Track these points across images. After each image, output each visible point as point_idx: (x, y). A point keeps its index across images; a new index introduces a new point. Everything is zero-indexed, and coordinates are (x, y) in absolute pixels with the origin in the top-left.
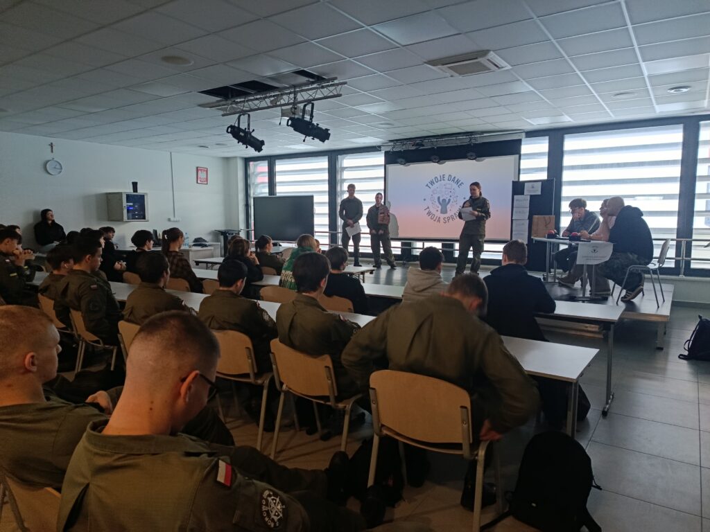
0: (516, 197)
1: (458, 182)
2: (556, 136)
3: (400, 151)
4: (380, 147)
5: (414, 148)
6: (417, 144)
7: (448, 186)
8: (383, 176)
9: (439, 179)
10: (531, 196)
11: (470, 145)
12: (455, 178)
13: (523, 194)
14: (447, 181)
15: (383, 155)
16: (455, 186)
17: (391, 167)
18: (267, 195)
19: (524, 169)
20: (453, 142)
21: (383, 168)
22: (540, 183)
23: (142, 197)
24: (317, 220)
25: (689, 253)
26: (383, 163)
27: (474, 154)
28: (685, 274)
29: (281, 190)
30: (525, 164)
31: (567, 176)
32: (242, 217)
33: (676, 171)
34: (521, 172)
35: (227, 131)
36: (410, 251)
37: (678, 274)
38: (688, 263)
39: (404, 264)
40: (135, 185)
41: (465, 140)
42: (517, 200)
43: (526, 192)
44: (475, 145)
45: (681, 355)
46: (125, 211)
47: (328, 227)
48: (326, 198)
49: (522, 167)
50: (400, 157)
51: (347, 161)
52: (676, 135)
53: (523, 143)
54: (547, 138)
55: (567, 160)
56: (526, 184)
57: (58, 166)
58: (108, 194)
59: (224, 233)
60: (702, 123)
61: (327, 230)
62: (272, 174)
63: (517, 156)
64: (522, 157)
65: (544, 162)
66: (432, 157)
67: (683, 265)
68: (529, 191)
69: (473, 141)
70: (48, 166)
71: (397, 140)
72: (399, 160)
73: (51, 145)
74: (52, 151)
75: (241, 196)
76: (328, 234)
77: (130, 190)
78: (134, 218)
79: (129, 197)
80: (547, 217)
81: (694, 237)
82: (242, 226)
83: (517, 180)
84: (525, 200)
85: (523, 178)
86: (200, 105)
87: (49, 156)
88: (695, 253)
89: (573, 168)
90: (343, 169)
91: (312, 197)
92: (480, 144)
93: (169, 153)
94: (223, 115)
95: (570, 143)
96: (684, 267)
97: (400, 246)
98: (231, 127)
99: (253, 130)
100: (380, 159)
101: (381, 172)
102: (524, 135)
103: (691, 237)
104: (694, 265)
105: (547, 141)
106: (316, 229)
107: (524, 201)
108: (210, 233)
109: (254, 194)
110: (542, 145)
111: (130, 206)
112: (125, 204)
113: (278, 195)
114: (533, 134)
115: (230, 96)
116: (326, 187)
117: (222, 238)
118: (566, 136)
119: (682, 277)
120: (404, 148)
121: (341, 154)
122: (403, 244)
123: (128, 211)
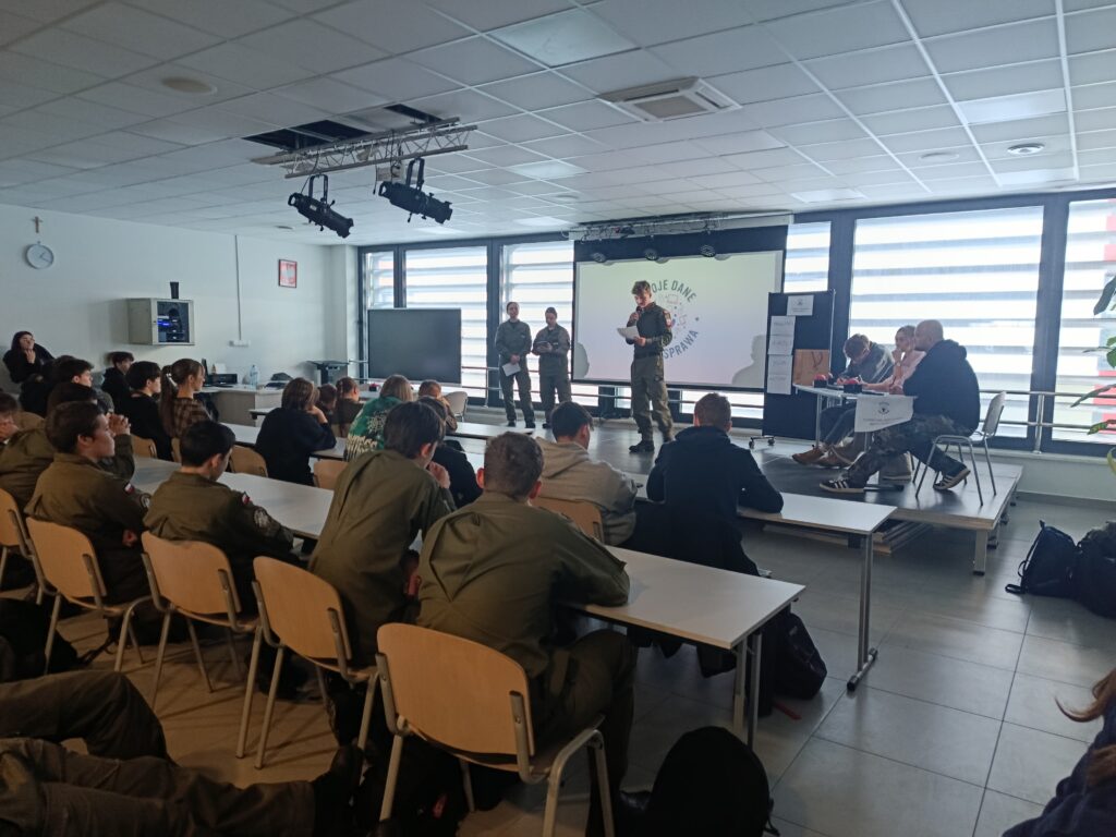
0: (773, 318)
1: (687, 291)
2: (843, 221)
3: (597, 241)
4: (566, 233)
5: (619, 236)
6: (624, 231)
7: (673, 299)
8: (572, 280)
9: (658, 287)
10: (797, 317)
11: (706, 232)
12: (682, 285)
13: (784, 313)
14: (669, 291)
15: (572, 246)
16: (682, 298)
17: (584, 267)
18: (392, 307)
19: (791, 275)
20: (677, 228)
21: (572, 266)
22: (811, 298)
23: (185, 306)
24: (466, 348)
25: (1049, 416)
26: (572, 259)
27: (710, 248)
28: (1042, 450)
29: (414, 300)
30: (792, 265)
31: (858, 286)
32: (352, 340)
33: (1031, 281)
34: (786, 278)
35: (289, 203)
36: (612, 401)
37: (1032, 449)
38: (1048, 431)
39: (601, 423)
40: (175, 287)
41: (697, 226)
42: (776, 324)
43: (790, 311)
44: (713, 232)
45: (1009, 585)
46: (155, 329)
47: (485, 359)
48: (483, 314)
49: (787, 271)
50: (597, 250)
51: (517, 255)
52: (1032, 223)
53: (790, 231)
54: (829, 224)
55: (860, 261)
56: (790, 298)
57: (47, 256)
58: (129, 301)
59: (322, 367)
60: (1072, 204)
61: (484, 364)
62: (399, 274)
63: (781, 252)
64: (788, 255)
65: (822, 263)
66: (647, 252)
67: (1039, 435)
68: (795, 310)
69: (711, 227)
70: (29, 254)
71: (592, 223)
72: (595, 255)
73: (37, 221)
74: (37, 231)
75: (351, 307)
76: (484, 371)
77: (167, 296)
78: (170, 339)
79: (162, 305)
80: (817, 352)
81: (1059, 389)
82: (352, 355)
83: (779, 291)
84: (789, 324)
85: (788, 289)
86: (253, 160)
87: (32, 238)
88: (1060, 415)
89: (868, 273)
90: (511, 268)
91: (458, 312)
92: (721, 231)
93: (233, 237)
94: (288, 177)
95: (864, 233)
96: (1040, 438)
97: (597, 393)
98: (296, 195)
99: (333, 202)
100: (566, 252)
101: (568, 275)
102: (791, 218)
103: (1053, 390)
104: (1057, 435)
105: (829, 229)
106: (464, 362)
107: (786, 326)
108: (298, 367)
109: (372, 304)
110: (820, 236)
111: (165, 321)
112: (155, 316)
113: (409, 307)
114: (806, 217)
115: (298, 146)
116: (483, 296)
117: (318, 373)
118: (858, 221)
119: (1037, 453)
120: (604, 236)
121: (507, 244)
122: (601, 390)
123: (162, 328)
